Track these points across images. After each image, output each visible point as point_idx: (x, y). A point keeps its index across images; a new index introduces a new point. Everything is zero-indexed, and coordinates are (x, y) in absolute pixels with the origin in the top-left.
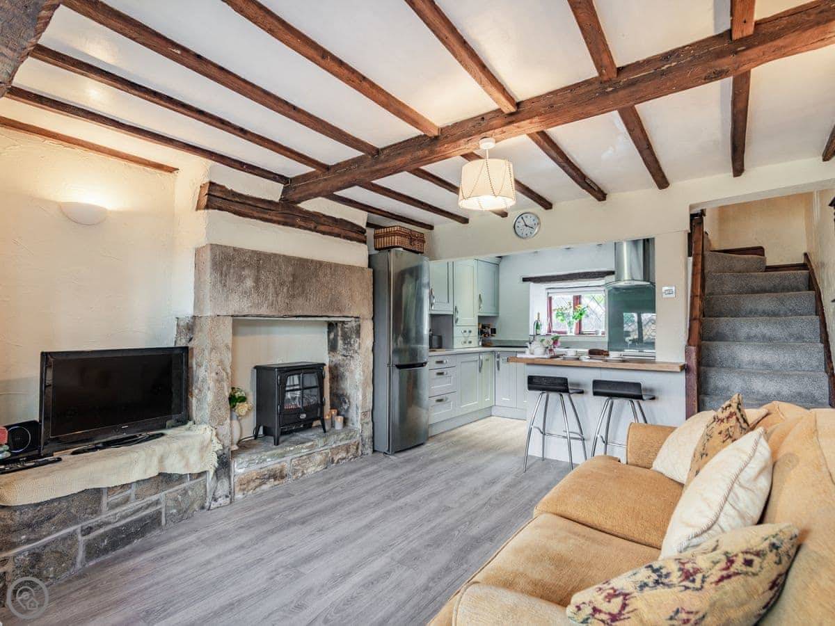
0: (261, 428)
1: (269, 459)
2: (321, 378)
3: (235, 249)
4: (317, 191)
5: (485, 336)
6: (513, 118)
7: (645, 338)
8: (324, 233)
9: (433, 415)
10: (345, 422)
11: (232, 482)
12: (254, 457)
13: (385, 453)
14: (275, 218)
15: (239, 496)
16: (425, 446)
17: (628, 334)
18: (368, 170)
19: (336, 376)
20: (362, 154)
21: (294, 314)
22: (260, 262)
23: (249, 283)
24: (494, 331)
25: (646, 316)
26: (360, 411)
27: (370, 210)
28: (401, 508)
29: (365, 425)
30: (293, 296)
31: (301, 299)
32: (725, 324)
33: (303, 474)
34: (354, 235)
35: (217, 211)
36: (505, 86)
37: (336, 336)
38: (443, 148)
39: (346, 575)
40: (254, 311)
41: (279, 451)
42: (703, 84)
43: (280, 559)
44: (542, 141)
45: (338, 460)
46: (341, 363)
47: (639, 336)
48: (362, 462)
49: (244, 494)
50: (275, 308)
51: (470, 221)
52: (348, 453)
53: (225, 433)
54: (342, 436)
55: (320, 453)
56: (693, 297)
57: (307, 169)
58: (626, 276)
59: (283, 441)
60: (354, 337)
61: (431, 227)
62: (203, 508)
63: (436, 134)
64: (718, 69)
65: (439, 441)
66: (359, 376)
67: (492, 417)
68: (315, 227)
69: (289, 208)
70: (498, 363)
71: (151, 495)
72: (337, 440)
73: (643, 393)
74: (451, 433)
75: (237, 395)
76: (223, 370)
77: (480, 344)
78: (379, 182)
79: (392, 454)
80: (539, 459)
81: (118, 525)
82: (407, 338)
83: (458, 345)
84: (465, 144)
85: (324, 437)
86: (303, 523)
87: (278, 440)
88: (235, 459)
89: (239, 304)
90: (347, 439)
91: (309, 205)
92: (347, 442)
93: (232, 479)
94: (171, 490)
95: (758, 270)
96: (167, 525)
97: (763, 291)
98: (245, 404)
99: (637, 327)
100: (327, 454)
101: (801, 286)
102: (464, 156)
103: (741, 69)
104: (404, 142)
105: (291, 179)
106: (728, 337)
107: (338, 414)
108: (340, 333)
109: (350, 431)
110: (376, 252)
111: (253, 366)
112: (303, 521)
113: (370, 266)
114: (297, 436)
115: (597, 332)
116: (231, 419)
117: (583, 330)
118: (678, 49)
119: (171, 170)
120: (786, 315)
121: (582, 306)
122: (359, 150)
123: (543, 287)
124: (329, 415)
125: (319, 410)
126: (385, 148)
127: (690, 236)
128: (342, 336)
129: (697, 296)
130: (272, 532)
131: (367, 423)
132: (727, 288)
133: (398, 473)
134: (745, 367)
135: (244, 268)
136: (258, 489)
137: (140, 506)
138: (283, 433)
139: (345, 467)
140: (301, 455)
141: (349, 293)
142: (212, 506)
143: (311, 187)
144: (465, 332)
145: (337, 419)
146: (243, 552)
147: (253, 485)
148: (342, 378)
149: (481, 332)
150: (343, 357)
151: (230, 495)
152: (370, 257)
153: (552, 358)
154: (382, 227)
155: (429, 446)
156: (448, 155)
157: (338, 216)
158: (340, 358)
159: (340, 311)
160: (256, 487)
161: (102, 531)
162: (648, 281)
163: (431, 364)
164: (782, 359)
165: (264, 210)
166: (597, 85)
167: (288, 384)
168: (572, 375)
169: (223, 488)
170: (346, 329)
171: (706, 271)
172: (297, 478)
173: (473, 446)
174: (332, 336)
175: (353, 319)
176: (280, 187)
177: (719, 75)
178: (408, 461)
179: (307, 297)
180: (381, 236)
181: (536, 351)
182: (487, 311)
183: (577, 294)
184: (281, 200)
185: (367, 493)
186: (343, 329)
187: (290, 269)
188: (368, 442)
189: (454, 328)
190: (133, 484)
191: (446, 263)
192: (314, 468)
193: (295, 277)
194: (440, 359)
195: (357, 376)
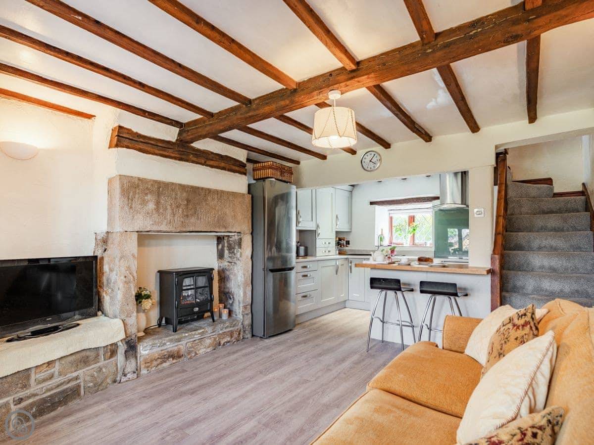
0: (164, 319)
1: (168, 343)
2: (211, 280)
3: (139, 179)
4: (204, 133)
5: (341, 247)
6: (354, 74)
7: (464, 248)
8: (212, 167)
9: (297, 306)
10: (230, 313)
11: (139, 362)
12: (157, 341)
13: (261, 337)
14: (173, 155)
15: (144, 372)
16: (294, 331)
17: (451, 245)
18: (243, 116)
19: (223, 277)
20: (238, 104)
21: (188, 230)
22: (160, 189)
23: (151, 206)
24: (348, 243)
25: (465, 232)
26: (241, 305)
27: (248, 148)
28: (270, 381)
29: (245, 316)
30: (187, 216)
31: (193, 218)
32: (521, 237)
33: (196, 354)
34: (237, 168)
35: (125, 149)
36: (347, 48)
37: (223, 247)
38: (300, 99)
40: (155, 228)
41: (177, 337)
42: (503, 46)
43: (172, 423)
44: (379, 93)
45: (224, 343)
46: (227, 268)
47: (459, 246)
48: (244, 344)
49: (148, 370)
50: (173, 226)
51: (328, 158)
52: (232, 337)
53: (132, 323)
54: (227, 324)
55: (209, 338)
56: (498, 216)
57: (196, 116)
58: (449, 200)
59: (180, 329)
60: (237, 247)
61: (298, 163)
63: (295, 87)
64: (514, 34)
65: (304, 328)
66: (240, 278)
67: (346, 309)
68: (205, 162)
69: (183, 146)
70: (351, 267)
71: (72, 372)
72: (223, 328)
73: (458, 291)
74: (313, 322)
75: (144, 293)
76: (131, 274)
77: (337, 252)
78: (254, 126)
79: (266, 338)
80: (380, 341)
81: (44, 396)
82: (279, 248)
83: (320, 253)
84: (317, 95)
85: (212, 325)
87: (176, 328)
88: (141, 343)
89: (143, 222)
90: (231, 327)
91: (199, 145)
92: (231, 329)
93: (138, 358)
94: (87, 368)
95: (548, 195)
96: (86, 395)
97: (551, 212)
98: (149, 300)
99: (458, 239)
100: (215, 339)
101: (580, 208)
102: (317, 105)
103: (532, 34)
104: (270, 94)
105: (185, 124)
106: (524, 247)
107: (225, 308)
108: (226, 245)
109: (234, 321)
110: (255, 182)
111: (157, 270)
112: (193, 392)
113: (249, 192)
114: (192, 324)
115: (425, 243)
116: (138, 312)
117: (416, 241)
118: (482, 18)
119: (89, 116)
120: (568, 231)
121: (415, 223)
122: (236, 101)
123: (385, 209)
124: (217, 309)
125: (209, 304)
126: (256, 99)
127: (496, 169)
128: (227, 247)
129: (501, 216)
130: (167, 401)
131: (247, 314)
132: (524, 210)
133: (270, 353)
134: (537, 270)
135: (147, 194)
136: (159, 367)
137: (63, 381)
138: (180, 323)
139: (230, 348)
140: (194, 339)
141: (232, 214)
142: (122, 380)
143: (200, 130)
144: (325, 243)
145: (224, 311)
146: (142, 417)
147: (155, 363)
148: (227, 280)
149: (338, 244)
150: (228, 263)
151: (137, 371)
152: (249, 185)
153: (389, 264)
154: (259, 162)
155: (296, 331)
156: (305, 104)
157: (223, 154)
158: (227, 264)
159: (226, 228)
160: (158, 365)
161: (31, 401)
162: (465, 205)
163: (298, 268)
164: (565, 264)
165: (164, 148)
167: (184, 284)
168: (403, 277)
169: (131, 366)
170: (231, 242)
171: (508, 197)
172: (191, 358)
173: (329, 332)
174: (220, 247)
175: (236, 234)
176: (177, 130)
177: (515, 39)
178: (279, 344)
179: (198, 216)
180: (258, 170)
181: (378, 259)
182: (343, 227)
183: (412, 214)
184: (177, 140)
185: (245, 369)
186: (228, 241)
187: (185, 194)
188: (248, 329)
189: (317, 240)
190: (57, 363)
191: (311, 191)
192: (205, 350)
193: (188, 201)
194: (305, 264)
195: (239, 278)
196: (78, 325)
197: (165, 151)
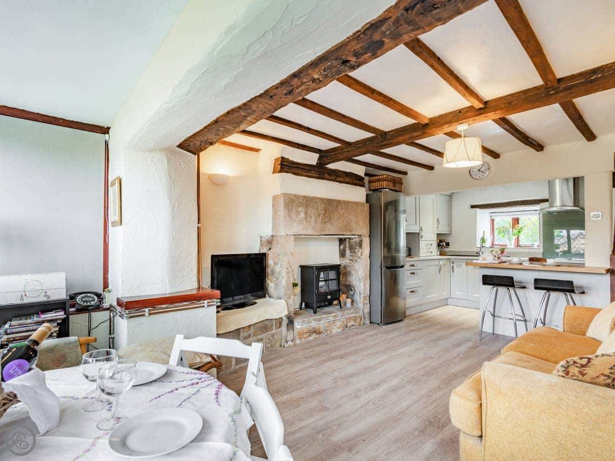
0: (303, 304)
1: (313, 322)
2: (339, 273)
3: (295, 196)
4: (342, 157)
5: (442, 248)
6: (482, 111)
7: (573, 250)
8: (340, 182)
9: (408, 301)
10: (353, 301)
11: (295, 333)
12: (305, 319)
13: (378, 324)
14: (314, 175)
15: (298, 342)
16: (405, 321)
17: (558, 247)
18: (378, 144)
19: (345, 272)
20: (373, 135)
21: (325, 233)
22: (308, 202)
23: (302, 215)
24: (448, 244)
25: (574, 232)
26: (362, 296)
27: (367, 165)
28: (400, 355)
29: (365, 305)
30: (325, 222)
31: (329, 224)
33: (331, 332)
34: (358, 182)
37: (345, 247)
38: (431, 131)
39: (378, 385)
40: (304, 232)
41: (317, 317)
43: (336, 374)
44: (501, 122)
45: (350, 326)
46: (349, 265)
47: (568, 249)
49: (300, 341)
50: (315, 230)
51: (435, 168)
52: (355, 322)
54: (351, 311)
55: (339, 320)
57: (335, 145)
58: (558, 202)
59: (318, 312)
60: (357, 247)
61: (405, 173)
62: (281, 346)
63: (427, 122)
65: (413, 319)
67: (448, 306)
68: (336, 179)
69: (321, 168)
70: (453, 267)
71: (260, 334)
72: (349, 314)
73: (575, 288)
74: (421, 314)
75: (295, 282)
77: (439, 253)
78: (385, 151)
79: (383, 325)
80: (490, 334)
83: (423, 254)
84: (447, 127)
85: (341, 311)
86: (341, 358)
87: (316, 310)
88: (296, 319)
89: (297, 229)
90: (355, 313)
91: (332, 166)
92: (355, 315)
93: (295, 330)
94: (268, 334)
96: (266, 353)
98: (297, 287)
99: (566, 241)
100: (344, 321)
102: (447, 134)
104: (404, 127)
105: (324, 151)
107: (347, 297)
108: (347, 245)
109: (356, 308)
110: (371, 192)
111: (299, 265)
113: (367, 201)
115: (532, 245)
117: (520, 243)
118: (602, 67)
119: (257, 150)
121: (520, 226)
122: (371, 133)
123: (487, 211)
124: (343, 298)
125: (338, 294)
126: (390, 131)
128: (349, 247)
131: (366, 304)
135: (299, 207)
136: (307, 339)
138: (319, 307)
139: (355, 330)
140: (329, 320)
141: (356, 220)
142: (285, 346)
143: (338, 155)
144: (428, 245)
145: (348, 300)
146: (313, 369)
147: (305, 336)
148: (349, 274)
149: (439, 245)
150: (350, 261)
151: (294, 340)
152: (367, 195)
153: (500, 263)
154: (376, 175)
155: (407, 321)
156: (435, 134)
157: (348, 171)
158: (348, 261)
159: (351, 231)
160: (307, 337)
162: (578, 207)
163: (407, 267)
165: (309, 171)
166: (543, 90)
167: (320, 276)
168: (517, 276)
169: (290, 336)
170: (352, 243)
172: (328, 335)
174: (342, 247)
175: (357, 236)
176: (317, 155)
178: (395, 330)
179: (332, 223)
180: (374, 182)
181: (488, 258)
182: (443, 230)
183: (516, 217)
184: (317, 163)
185: (375, 345)
186: (350, 243)
187: (323, 205)
188: (367, 316)
189: (420, 242)
190: (252, 327)
191: (414, 198)
192: (336, 329)
193: (325, 210)
194: (412, 263)
195: (360, 273)
196: (256, 303)
197: (309, 173)
